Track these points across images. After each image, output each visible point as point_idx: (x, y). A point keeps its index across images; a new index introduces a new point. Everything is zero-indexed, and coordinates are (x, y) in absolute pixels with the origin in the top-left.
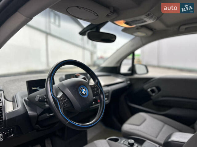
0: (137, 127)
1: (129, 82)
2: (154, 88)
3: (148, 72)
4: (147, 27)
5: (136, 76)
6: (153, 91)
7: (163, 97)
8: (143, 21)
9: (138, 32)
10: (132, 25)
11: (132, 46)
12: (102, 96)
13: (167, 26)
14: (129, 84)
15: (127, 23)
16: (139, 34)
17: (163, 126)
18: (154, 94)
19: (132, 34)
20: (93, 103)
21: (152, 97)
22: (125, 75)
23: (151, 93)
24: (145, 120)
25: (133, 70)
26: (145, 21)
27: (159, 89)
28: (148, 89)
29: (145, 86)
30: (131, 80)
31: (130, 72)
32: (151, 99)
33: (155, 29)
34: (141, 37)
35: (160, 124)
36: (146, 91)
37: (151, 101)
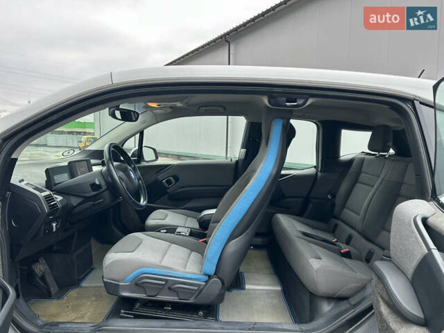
0: (164, 221)
2: (171, 178)
5: (144, 164)
6: (169, 182)
7: (180, 188)
11: (144, 122)
13: (188, 105)
21: (168, 190)
23: (166, 185)
24: (167, 216)
27: (176, 179)
28: (163, 180)
29: (160, 177)
32: (167, 193)
36: (161, 183)
37: (167, 196)
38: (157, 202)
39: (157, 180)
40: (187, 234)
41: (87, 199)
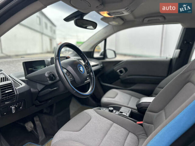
0: (113, 99)
1: (102, 65)
2: (122, 69)
3: (116, 56)
4: (122, 18)
5: (107, 60)
6: (121, 72)
7: (129, 76)
8: (121, 13)
9: (114, 21)
10: (112, 16)
11: (106, 33)
12: (92, 74)
13: (135, 18)
14: (101, 66)
15: (109, 14)
16: (114, 23)
17: (131, 97)
18: (122, 74)
19: (108, 22)
20: (88, 78)
21: (120, 77)
22: (97, 59)
23: (120, 74)
24: (117, 94)
25: (104, 55)
26: (123, 13)
27: (126, 69)
28: (118, 70)
29: (115, 68)
30: (103, 63)
31: (102, 56)
32: (119, 78)
33: (125, 20)
34: (114, 26)
35: (128, 96)
36: (116, 72)
37: (119, 80)
38: (114, 83)
39: (114, 70)
40: (128, 115)
41: (47, 86)
